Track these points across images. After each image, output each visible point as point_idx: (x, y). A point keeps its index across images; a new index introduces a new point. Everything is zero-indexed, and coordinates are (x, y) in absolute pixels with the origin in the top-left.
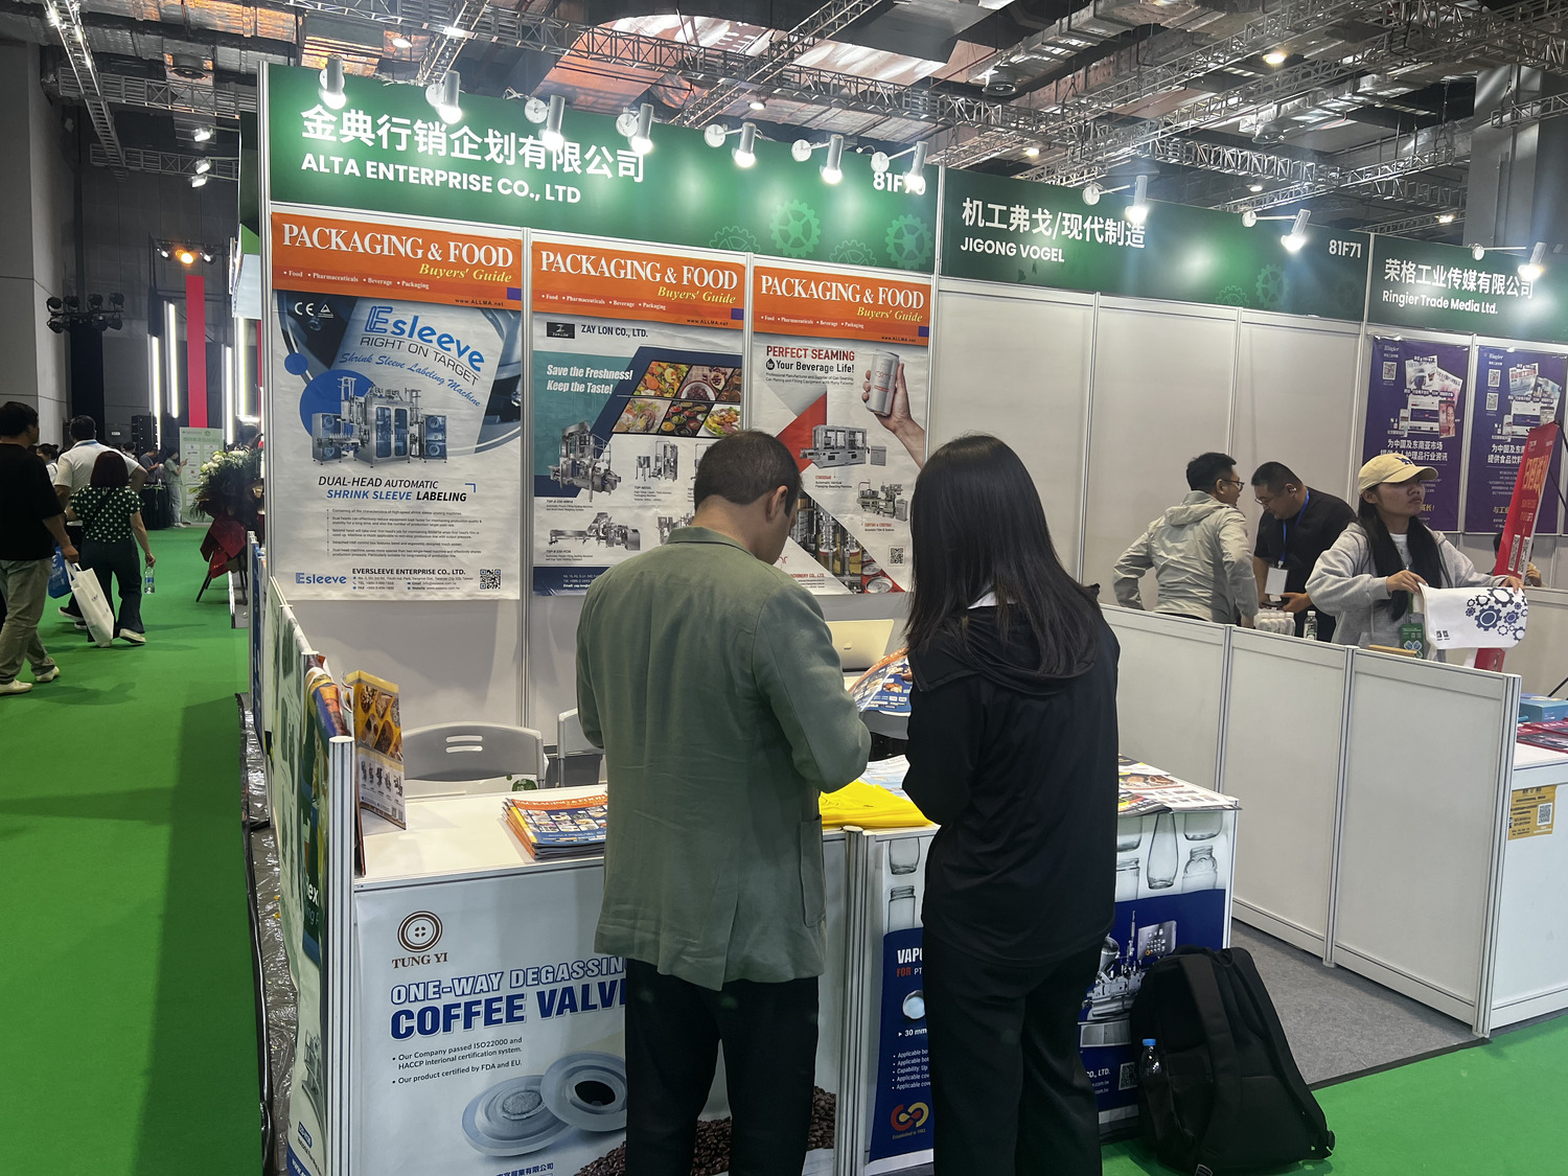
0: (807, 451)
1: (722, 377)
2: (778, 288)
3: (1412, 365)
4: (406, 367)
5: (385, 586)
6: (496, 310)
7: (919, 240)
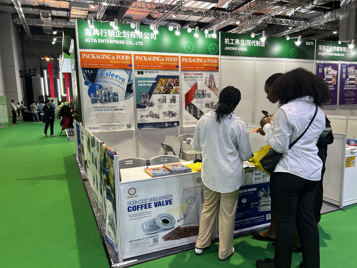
0: (194, 96)
1: (175, 80)
2: (186, 61)
3: (325, 69)
4: (109, 83)
5: (108, 129)
6: (127, 69)
7: (216, 48)
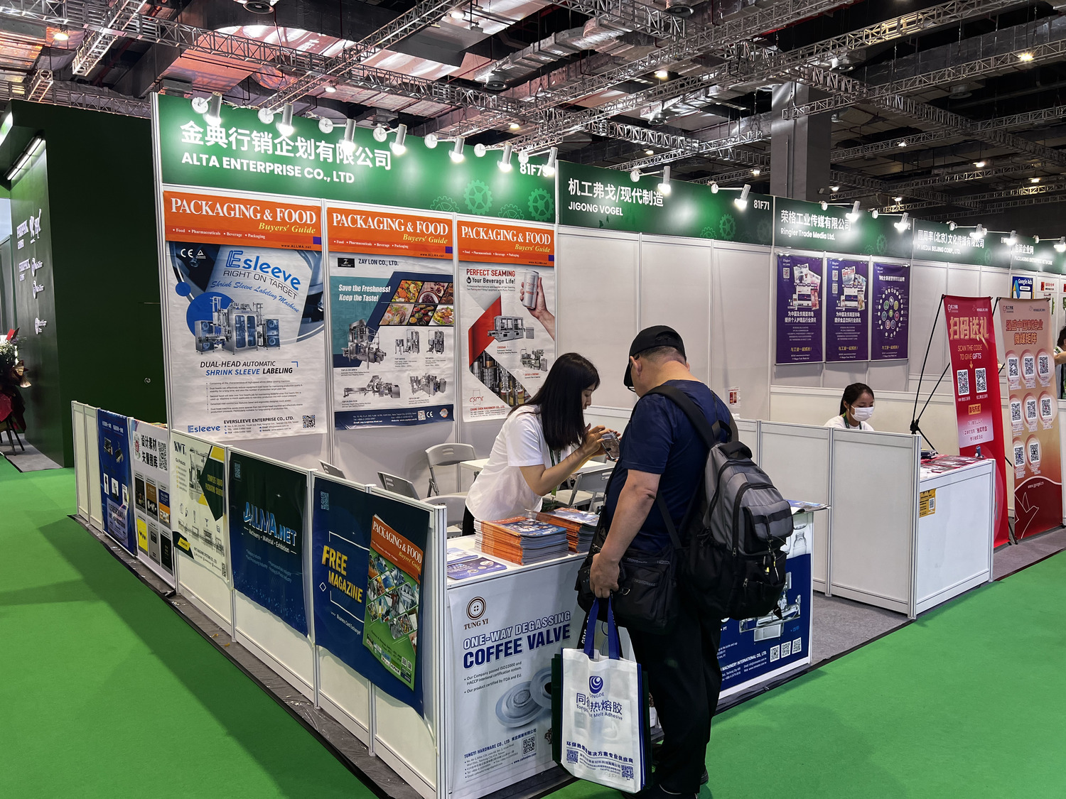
0: (492, 332)
1: (442, 288)
2: (471, 234)
3: (797, 270)
4: (253, 289)
5: (245, 430)
6: (306, 251)
7: (547, 204)
